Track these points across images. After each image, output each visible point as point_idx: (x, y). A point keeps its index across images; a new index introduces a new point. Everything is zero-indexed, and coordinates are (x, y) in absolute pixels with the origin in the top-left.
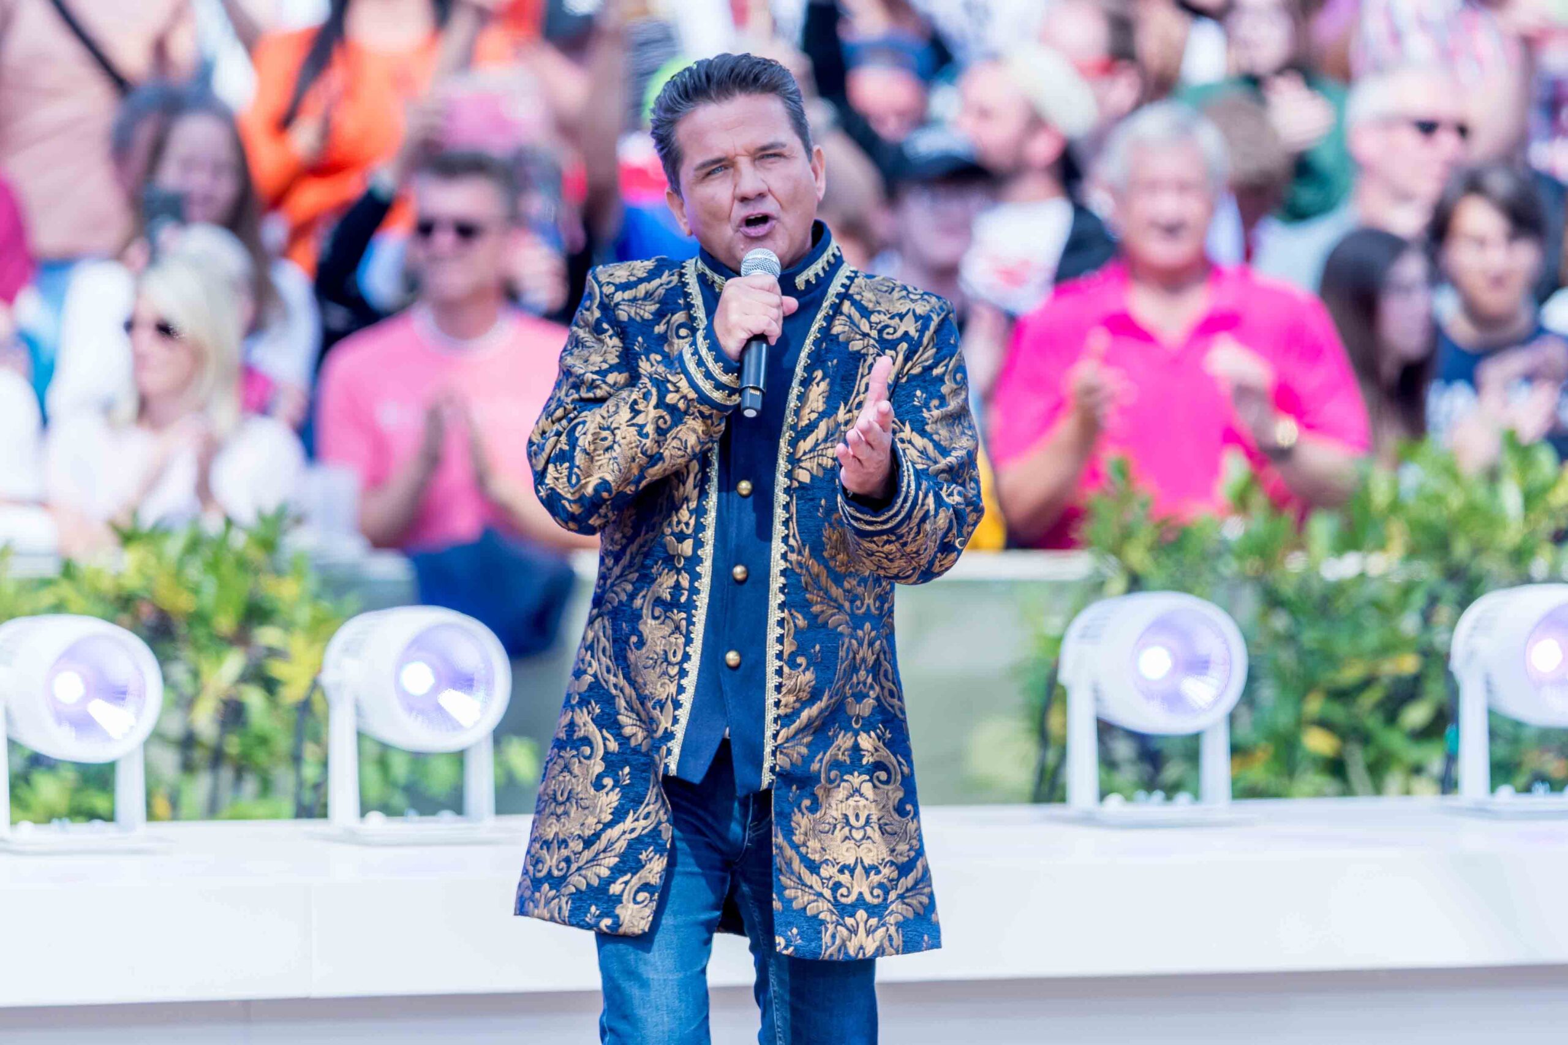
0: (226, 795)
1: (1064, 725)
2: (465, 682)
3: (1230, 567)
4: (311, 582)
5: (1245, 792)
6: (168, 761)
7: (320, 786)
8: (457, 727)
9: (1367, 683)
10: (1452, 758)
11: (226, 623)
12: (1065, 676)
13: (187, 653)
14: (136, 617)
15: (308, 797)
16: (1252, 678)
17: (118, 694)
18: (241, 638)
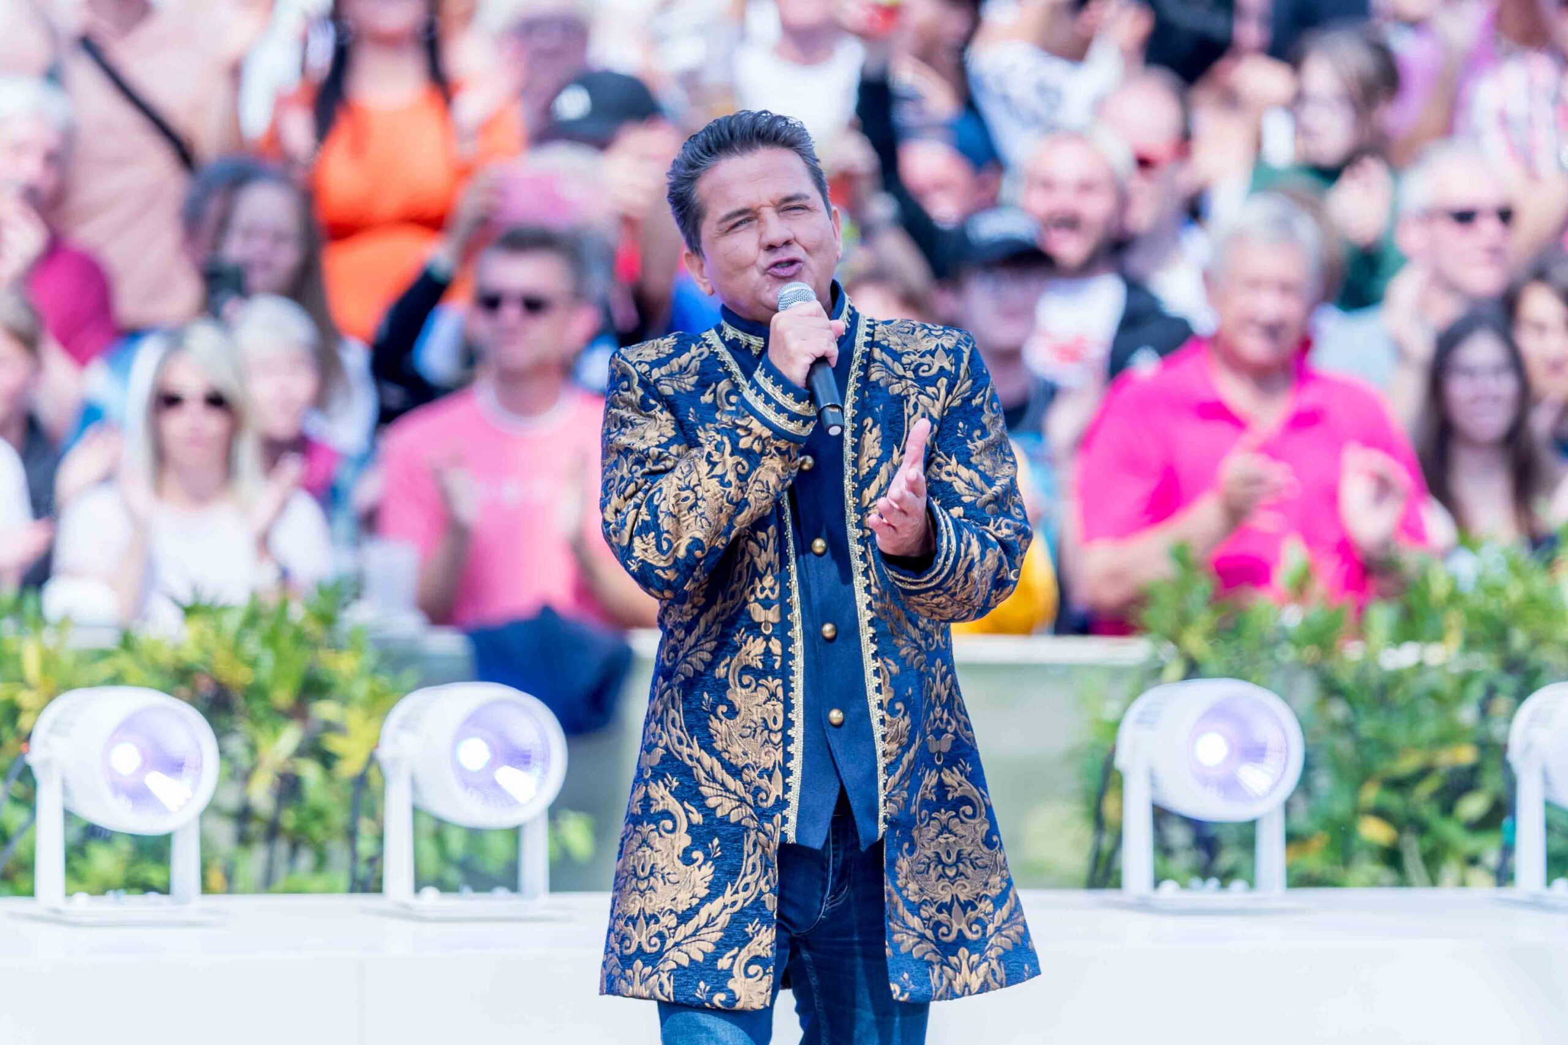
0: (282, 869)
1: (1120, 810)
2: (521, 759)
3: (1288, 654)
4: (369, 658)
5: (1301, 880)
6: (224, 832)
7: (376, 860)
8: (513, 803)
9: (1424, 773)
10: (1508, 850)
11: (283, 696)
12: (1122, 761)
13: (244, 726)
14: (194, 690)
15: (363, 870)
16: (1308, 767)
17: (174, 766)
18: (298, 712)
